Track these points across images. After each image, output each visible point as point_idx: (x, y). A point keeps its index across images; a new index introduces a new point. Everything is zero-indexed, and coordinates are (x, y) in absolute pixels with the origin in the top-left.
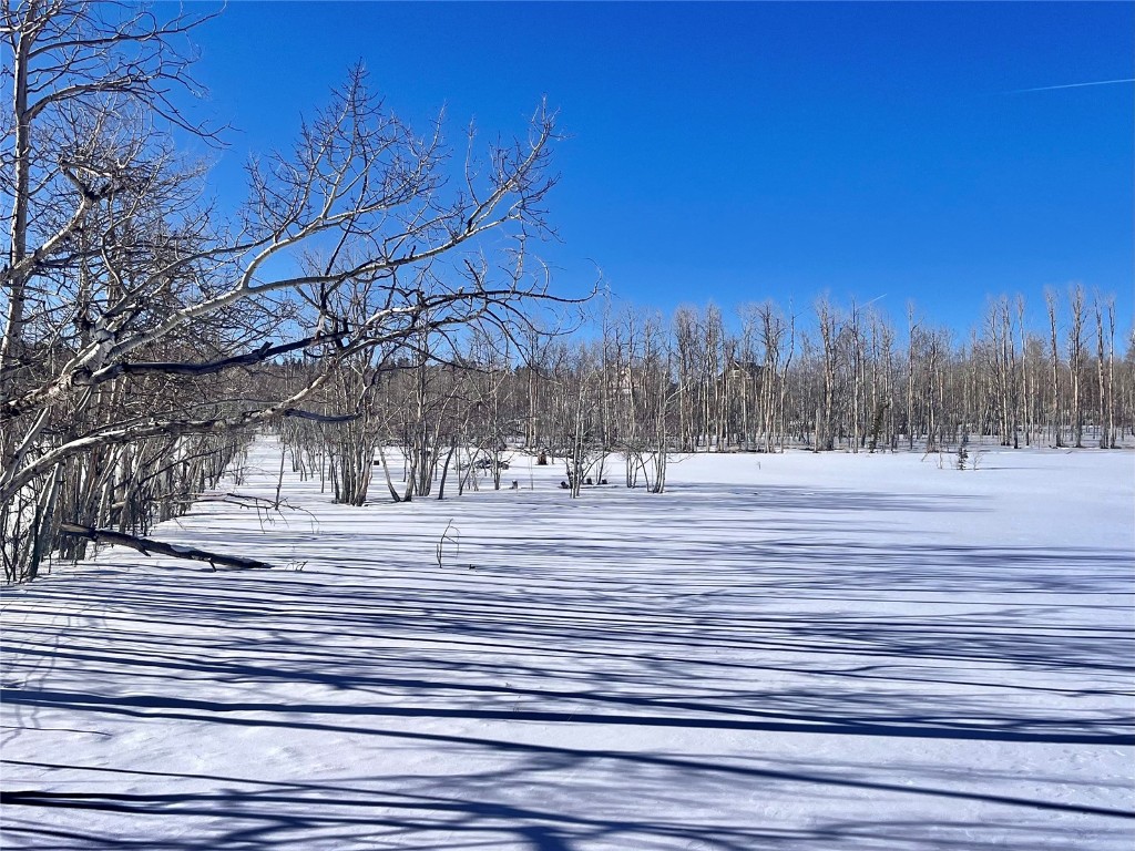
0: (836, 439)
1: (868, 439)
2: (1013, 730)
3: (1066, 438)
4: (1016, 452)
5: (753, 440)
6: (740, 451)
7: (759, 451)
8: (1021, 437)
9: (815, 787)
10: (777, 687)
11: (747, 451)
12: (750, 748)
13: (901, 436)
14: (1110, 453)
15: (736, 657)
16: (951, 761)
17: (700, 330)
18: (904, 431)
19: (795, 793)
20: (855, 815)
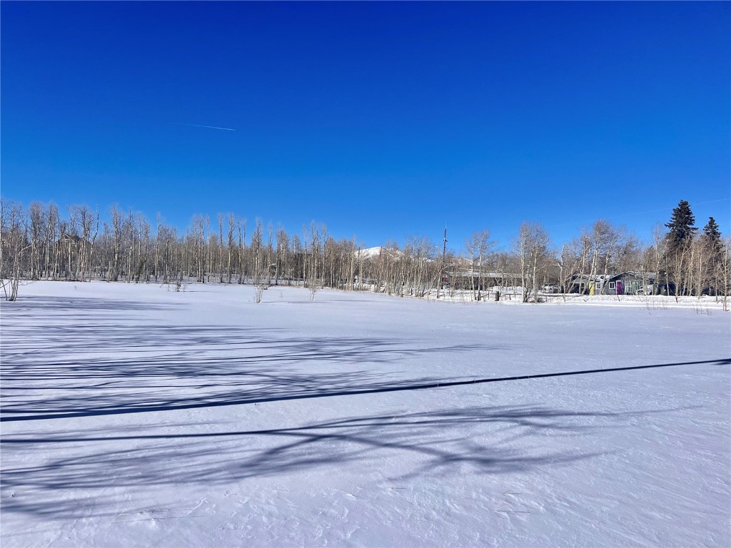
0: (119, 276)
1: (135, 277)
2: (167, 406)
3: (224, 279)
4: (203, 285)
5: (74, 275)
6: (66, 280)
7: (77, 280)
8: (206, 278)
9: (56, 444)
10: (53, 397)
11: (70, 280)
12: (26, 429)
13: (152, 276)
14: (242, 286)
15: (34, 384)
16: (132, 423)
17: (45, 216)
18: (153, 273)
19: (44, 449)
20: (73, 455)
